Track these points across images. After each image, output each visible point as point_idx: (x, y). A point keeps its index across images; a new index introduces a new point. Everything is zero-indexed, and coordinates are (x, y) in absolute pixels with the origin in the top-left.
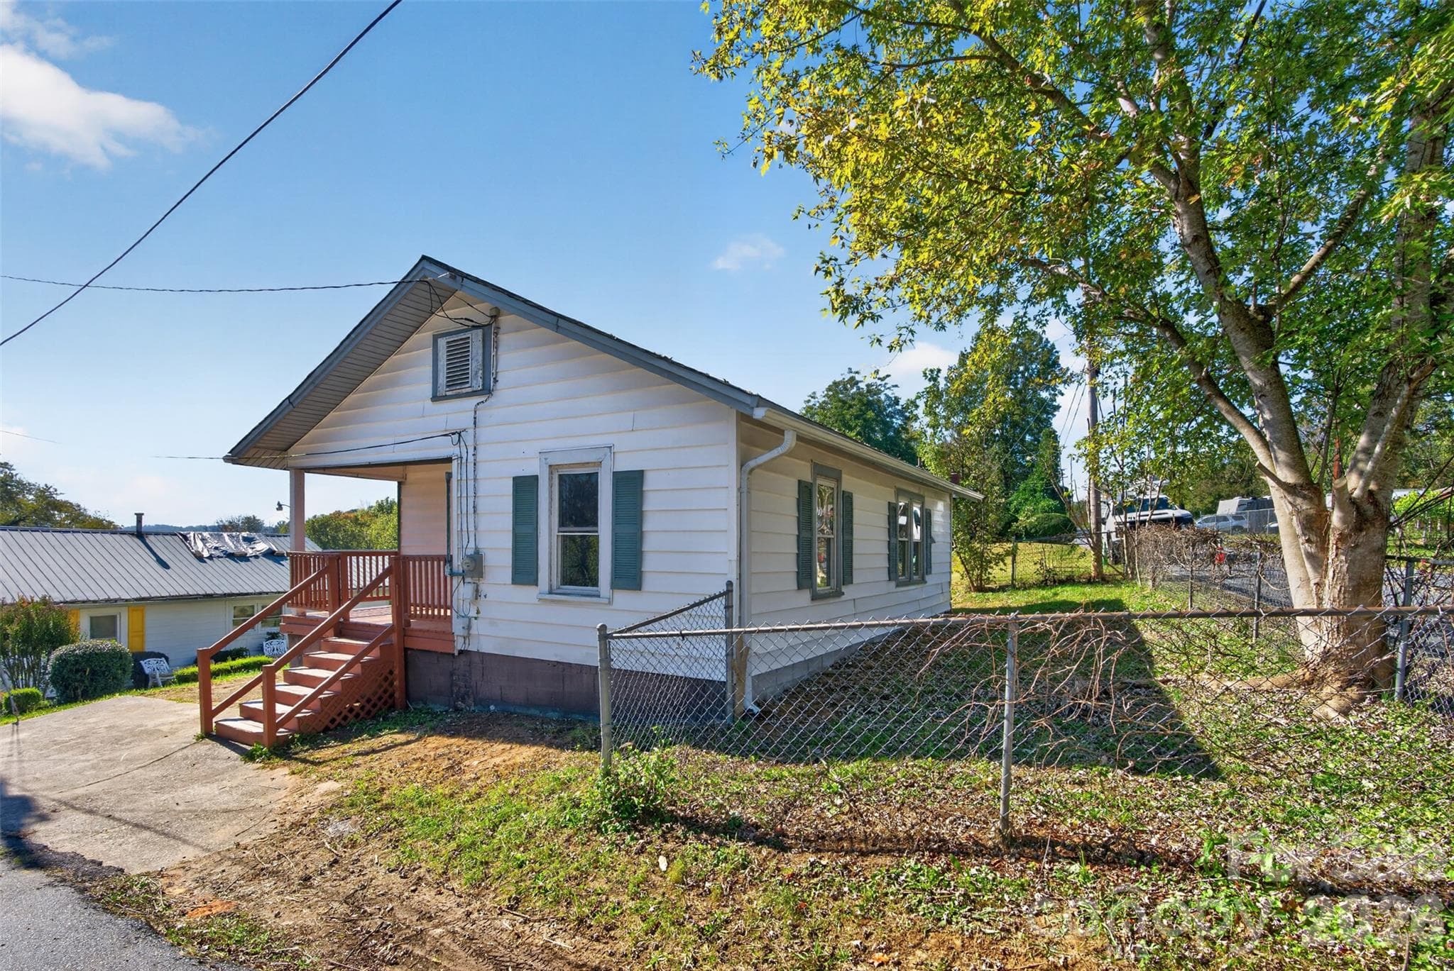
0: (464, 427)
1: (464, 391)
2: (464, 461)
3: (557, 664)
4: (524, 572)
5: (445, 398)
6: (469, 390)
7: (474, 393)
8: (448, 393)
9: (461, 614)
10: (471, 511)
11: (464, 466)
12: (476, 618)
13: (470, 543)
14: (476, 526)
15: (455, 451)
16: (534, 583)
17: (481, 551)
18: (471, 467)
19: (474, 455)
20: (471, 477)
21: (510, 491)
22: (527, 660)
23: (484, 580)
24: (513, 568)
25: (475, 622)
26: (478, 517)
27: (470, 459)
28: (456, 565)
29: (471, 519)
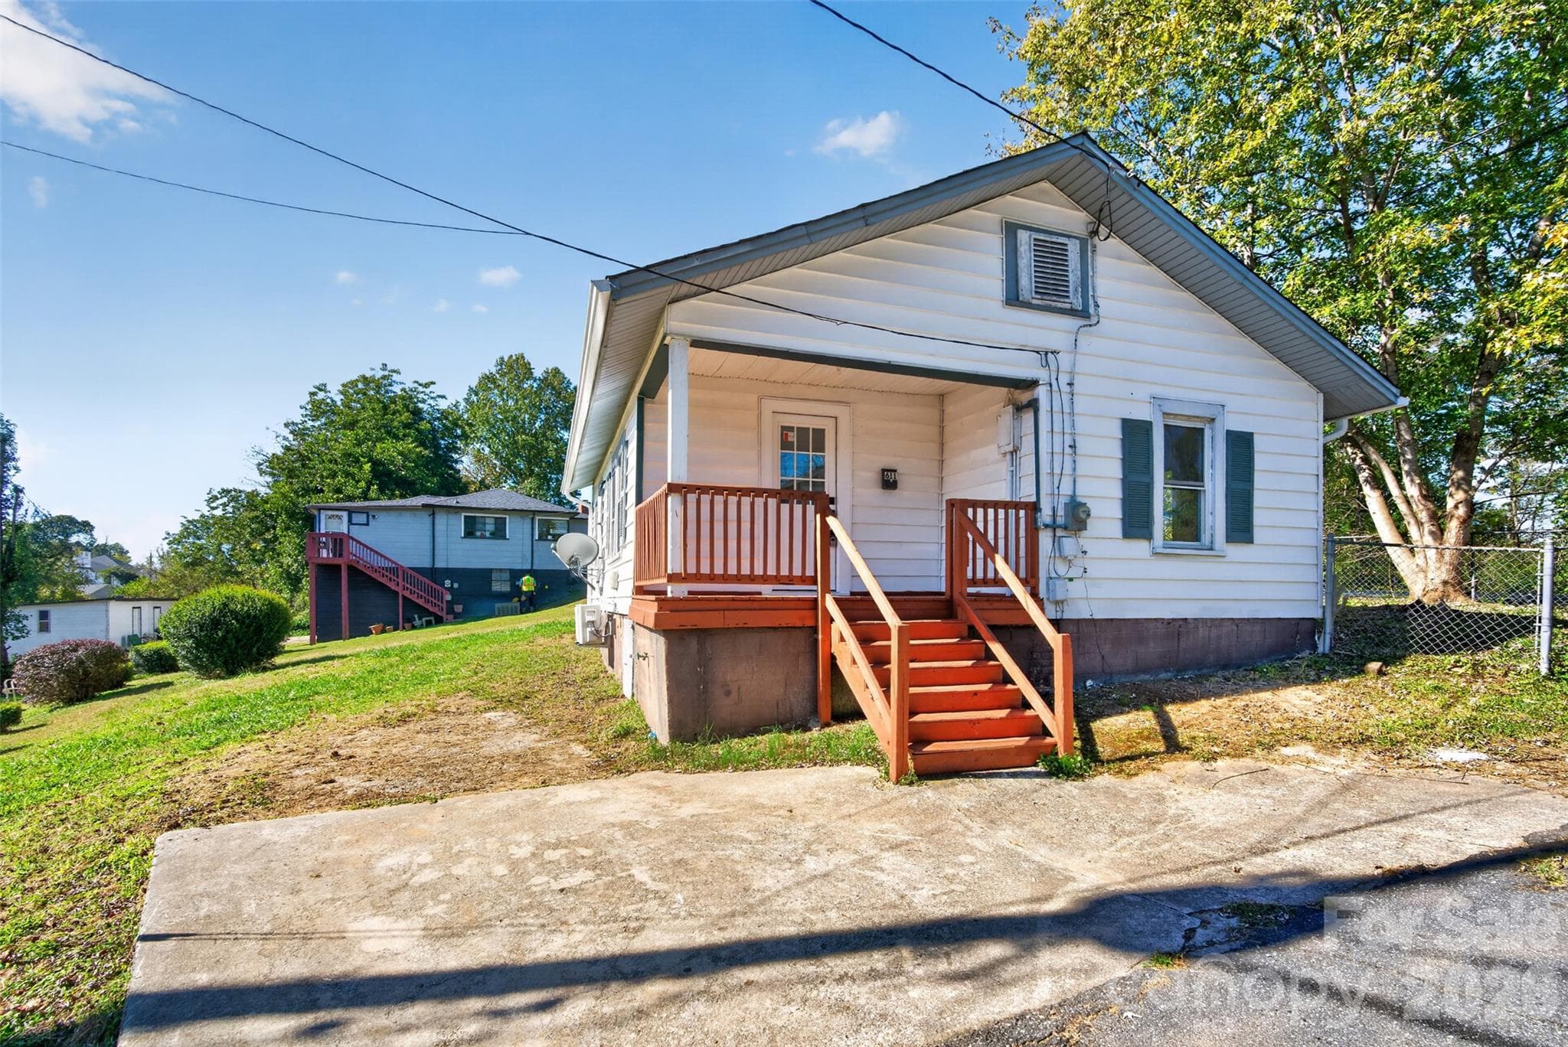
0: (1054, 348)
1: (1059, 305)
2: (1055, 387)
3: (1170, 622)
4: (1136, 523)
5: (1028, 305)
6: (1068, 306)
7: (1072, 312)
8: (1035, 302)
9: (1054, 575)
10: (1068, 450)
11: (1056, 396)
12: (1071, 580)
13: (1066, 489)
14: (1074, 469)
15: (1041, 374)
16: (1149, 536)
17: (1079, 499)
18: (1066, 398)
19: (1071, 384)
20: (1067, 409)
21: (1118, 434)
22: (1137, 622)
23: (1084, 533)
24: (1123, 520)
25: (1070, 584)
26: (1078, 458)
27: (1065, 389)
28: (1045, 515)
29: (1068, 460)
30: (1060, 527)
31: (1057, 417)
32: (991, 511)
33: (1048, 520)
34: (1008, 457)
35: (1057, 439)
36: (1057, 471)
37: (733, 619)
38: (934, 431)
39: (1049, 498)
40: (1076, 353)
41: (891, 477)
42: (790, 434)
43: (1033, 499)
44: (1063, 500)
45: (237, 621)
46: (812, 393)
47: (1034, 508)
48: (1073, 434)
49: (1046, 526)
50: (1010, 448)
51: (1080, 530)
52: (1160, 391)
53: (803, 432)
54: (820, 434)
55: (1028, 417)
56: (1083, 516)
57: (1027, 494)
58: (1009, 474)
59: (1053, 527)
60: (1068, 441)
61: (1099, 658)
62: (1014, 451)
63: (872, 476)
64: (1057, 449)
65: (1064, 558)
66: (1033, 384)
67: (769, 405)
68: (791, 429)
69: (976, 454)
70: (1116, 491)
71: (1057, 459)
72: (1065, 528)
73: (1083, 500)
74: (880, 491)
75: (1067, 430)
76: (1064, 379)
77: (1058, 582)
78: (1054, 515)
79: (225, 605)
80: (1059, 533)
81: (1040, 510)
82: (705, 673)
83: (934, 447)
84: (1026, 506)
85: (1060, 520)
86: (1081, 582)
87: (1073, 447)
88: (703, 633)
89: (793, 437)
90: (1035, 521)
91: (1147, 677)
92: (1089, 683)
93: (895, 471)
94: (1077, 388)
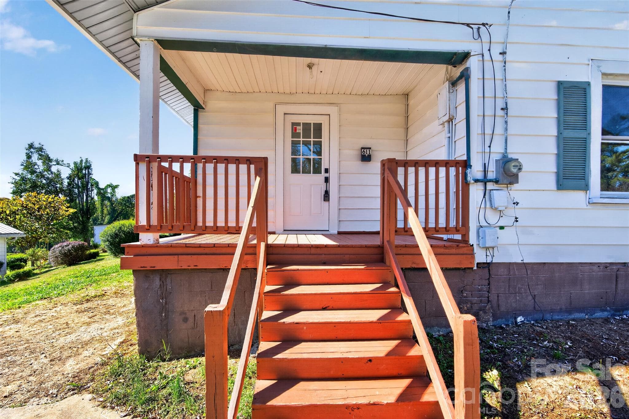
0: (486, 21)
2: (487, 57)
3: (607, 266)
4: (571, 176)
9: (483, 223)
10: (500, 113)
11: (488, 65)
12: (502, 228)
13: (497, 149)
14: (506, 129)
15: (473, 47)
16: (586, 188)
17: (510, 156)
18: (498, 66)
19: (503, 53)
20: (499, 76)
21: (553, 95)
22: (570, 265)
23: (515, 186)
24: (558, 174)
25: (500, 231)
26: (510, 120)
27: (497, 57)
28: (476, 171)
29: (499, 122)
30: (490, 181)
31: (489, 85)
32: (422, 170)
33: (480, 176)
34: (446, 124)
35: (489, 102)
36: (488, 131)
37: (186, 263)
38: (401, 120)
39: (480, 155)
40: (508, 25)
41: (367, 152)
42: (298, 127)
43: (465, 158)
44: (496, 157)
45: (124, 234)
46: (312, 99)
47: (466, 164)
48: (505, 98)
49: (476, 181)
50: (447, 118)
51: (511, 183)
52: (599, 54)
53: (306, 126)
54: (318, 128)
55: (461, 88)
56: (514, 170)
57: (460, 154)
58: (447, 140)
59: (485, 181)
60: (500, 104)
61: (530, 298)
62: (450, 120)
63: (354, 153)
64: (489, 112)
65: (494, 208)
66: (466, 56)
67: (281, 109)
68: (298, 124)
69: (427, 130)
70: (551, 147)
71: (489, 121)
72: (496, 182)
73: (514, 156)
74: (360, 163)
75: (499, 94)
76: (496, 50)
77: (488, 231)
78: (485, 171)
79: (120, 228)
80: (490, 186)
81: (470, 166)
82: (166, 303)
83: (402, 131)
84: (456, 164)
85: (491, 175)
86: (513, 229)
87: (505, 109)
88: (164, 273)
89: (300, 129)
90: (465, 176)
91: (582, 315)
92: (520, 319)
93: (370, 148)
94: (508, 57)
